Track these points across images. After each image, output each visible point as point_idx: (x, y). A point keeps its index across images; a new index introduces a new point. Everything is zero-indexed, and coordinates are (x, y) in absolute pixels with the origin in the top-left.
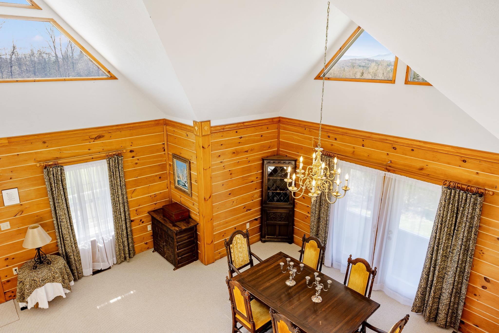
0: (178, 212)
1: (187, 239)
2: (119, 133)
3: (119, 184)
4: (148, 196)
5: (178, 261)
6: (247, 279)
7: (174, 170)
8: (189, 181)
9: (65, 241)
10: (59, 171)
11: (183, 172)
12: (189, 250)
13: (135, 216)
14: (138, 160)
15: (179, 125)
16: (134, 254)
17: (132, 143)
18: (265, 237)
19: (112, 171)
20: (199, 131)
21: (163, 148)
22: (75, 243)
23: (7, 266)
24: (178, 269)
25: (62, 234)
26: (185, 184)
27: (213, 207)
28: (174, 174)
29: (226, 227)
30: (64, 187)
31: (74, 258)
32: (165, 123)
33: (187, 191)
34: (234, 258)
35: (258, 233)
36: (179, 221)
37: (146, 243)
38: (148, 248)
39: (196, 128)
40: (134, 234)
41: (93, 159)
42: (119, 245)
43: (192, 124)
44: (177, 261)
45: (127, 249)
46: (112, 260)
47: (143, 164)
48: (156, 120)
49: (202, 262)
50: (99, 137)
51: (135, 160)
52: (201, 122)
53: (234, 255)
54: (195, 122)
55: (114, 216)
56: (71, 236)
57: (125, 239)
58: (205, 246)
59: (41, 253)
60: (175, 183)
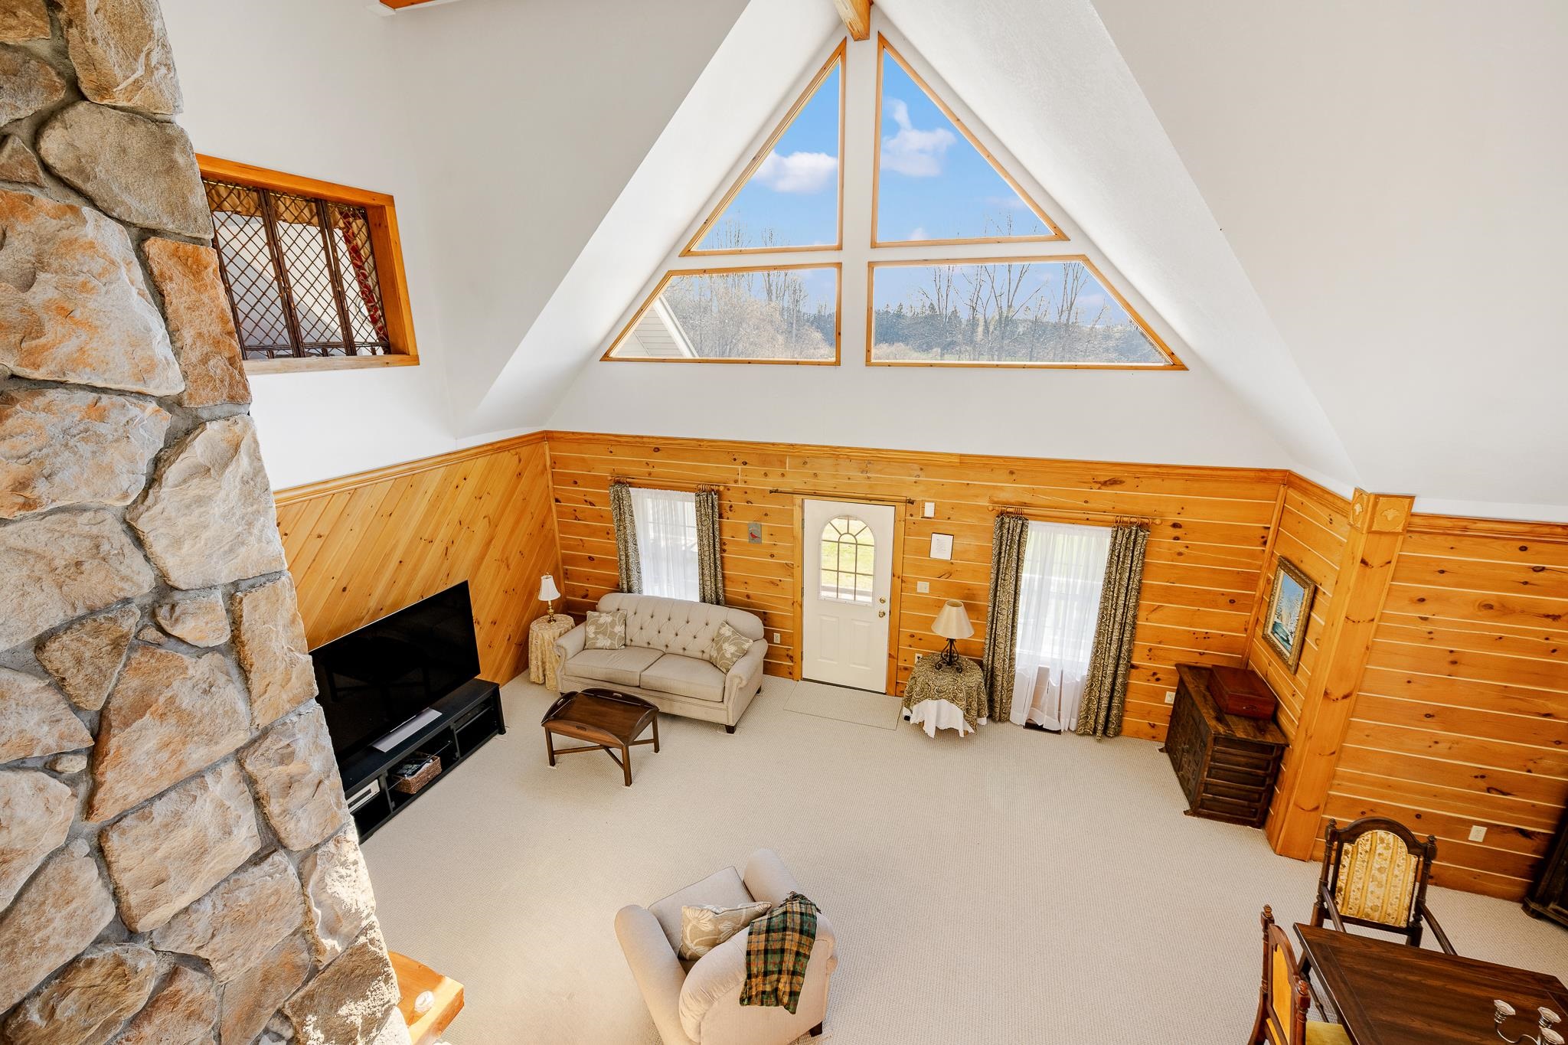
0: (1242, 692)
1: (1243, 766)
2: (1158, 481)
3: (1125, 583)
4: (1189, 631)
5: (1202, 799)
6: (1349, 960)
7: (1272, 595)
8: (1298, 634)
9: (996, 648)
10: (1019, 526)
11: (1292, 607)
12: (1244, 793)
13: (1143, 660)
14: (1187, 547)
15: (1318, 491)
16: (1117, 734)
17: (1183, 508)
18: (1545, 904)
19: (1117, 554)
20: (1364, 518)
21: (1263, 537)
22: (1012, 659)
23: (910, 646)
24: (1196, 818)
25: (995, 633)
26: (1290, 638)
27: (1348, 725)
28: (1269, 605)
29: (1382, 797)
30: (1020, 556)
31: (1003, 683)
32: (1289, 480)
33: (1288, 655)
34: (1345, 881)
35: (1521, 877)
36: (1237, 715)
37: (1153, 726)
38: (1154, 737)
39: (1358, 508)
40: (1129, 694)
41: (1088, 521)
42: (1090, 701)
43: (1348, 494)
44: (1199, 799)
45: (1103, 714)
46: (1069, 720)
47: (1197, 560)
48: (1262, 470)
49: (1270, 838)
50: (1113, 482)
51: (1179, 546)
52: (1378, 496)
53: (1350, 877)
54: (1359, 493)
55: (1096, 641)
56: (1009, 643)
57: (1105, 695)
58: (1287, 807)
59: (953, 648)
60: (1265, 625)
